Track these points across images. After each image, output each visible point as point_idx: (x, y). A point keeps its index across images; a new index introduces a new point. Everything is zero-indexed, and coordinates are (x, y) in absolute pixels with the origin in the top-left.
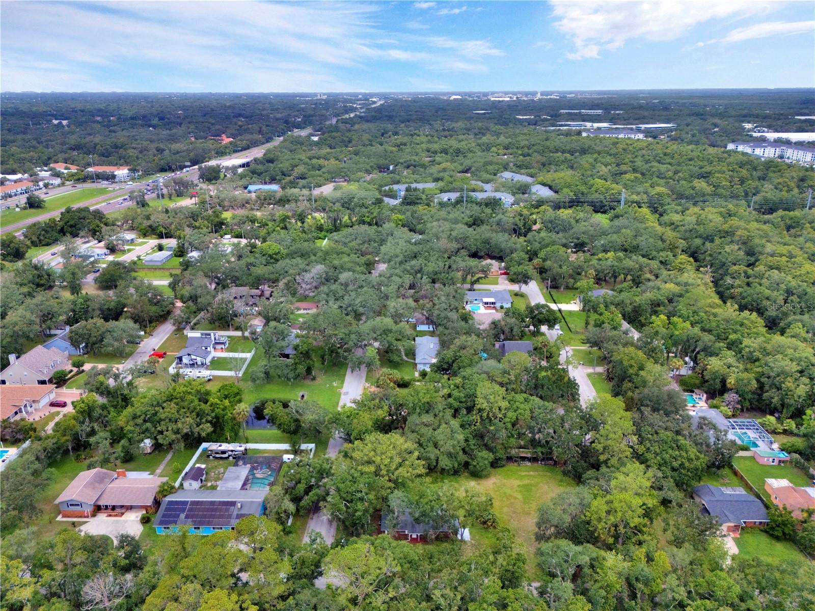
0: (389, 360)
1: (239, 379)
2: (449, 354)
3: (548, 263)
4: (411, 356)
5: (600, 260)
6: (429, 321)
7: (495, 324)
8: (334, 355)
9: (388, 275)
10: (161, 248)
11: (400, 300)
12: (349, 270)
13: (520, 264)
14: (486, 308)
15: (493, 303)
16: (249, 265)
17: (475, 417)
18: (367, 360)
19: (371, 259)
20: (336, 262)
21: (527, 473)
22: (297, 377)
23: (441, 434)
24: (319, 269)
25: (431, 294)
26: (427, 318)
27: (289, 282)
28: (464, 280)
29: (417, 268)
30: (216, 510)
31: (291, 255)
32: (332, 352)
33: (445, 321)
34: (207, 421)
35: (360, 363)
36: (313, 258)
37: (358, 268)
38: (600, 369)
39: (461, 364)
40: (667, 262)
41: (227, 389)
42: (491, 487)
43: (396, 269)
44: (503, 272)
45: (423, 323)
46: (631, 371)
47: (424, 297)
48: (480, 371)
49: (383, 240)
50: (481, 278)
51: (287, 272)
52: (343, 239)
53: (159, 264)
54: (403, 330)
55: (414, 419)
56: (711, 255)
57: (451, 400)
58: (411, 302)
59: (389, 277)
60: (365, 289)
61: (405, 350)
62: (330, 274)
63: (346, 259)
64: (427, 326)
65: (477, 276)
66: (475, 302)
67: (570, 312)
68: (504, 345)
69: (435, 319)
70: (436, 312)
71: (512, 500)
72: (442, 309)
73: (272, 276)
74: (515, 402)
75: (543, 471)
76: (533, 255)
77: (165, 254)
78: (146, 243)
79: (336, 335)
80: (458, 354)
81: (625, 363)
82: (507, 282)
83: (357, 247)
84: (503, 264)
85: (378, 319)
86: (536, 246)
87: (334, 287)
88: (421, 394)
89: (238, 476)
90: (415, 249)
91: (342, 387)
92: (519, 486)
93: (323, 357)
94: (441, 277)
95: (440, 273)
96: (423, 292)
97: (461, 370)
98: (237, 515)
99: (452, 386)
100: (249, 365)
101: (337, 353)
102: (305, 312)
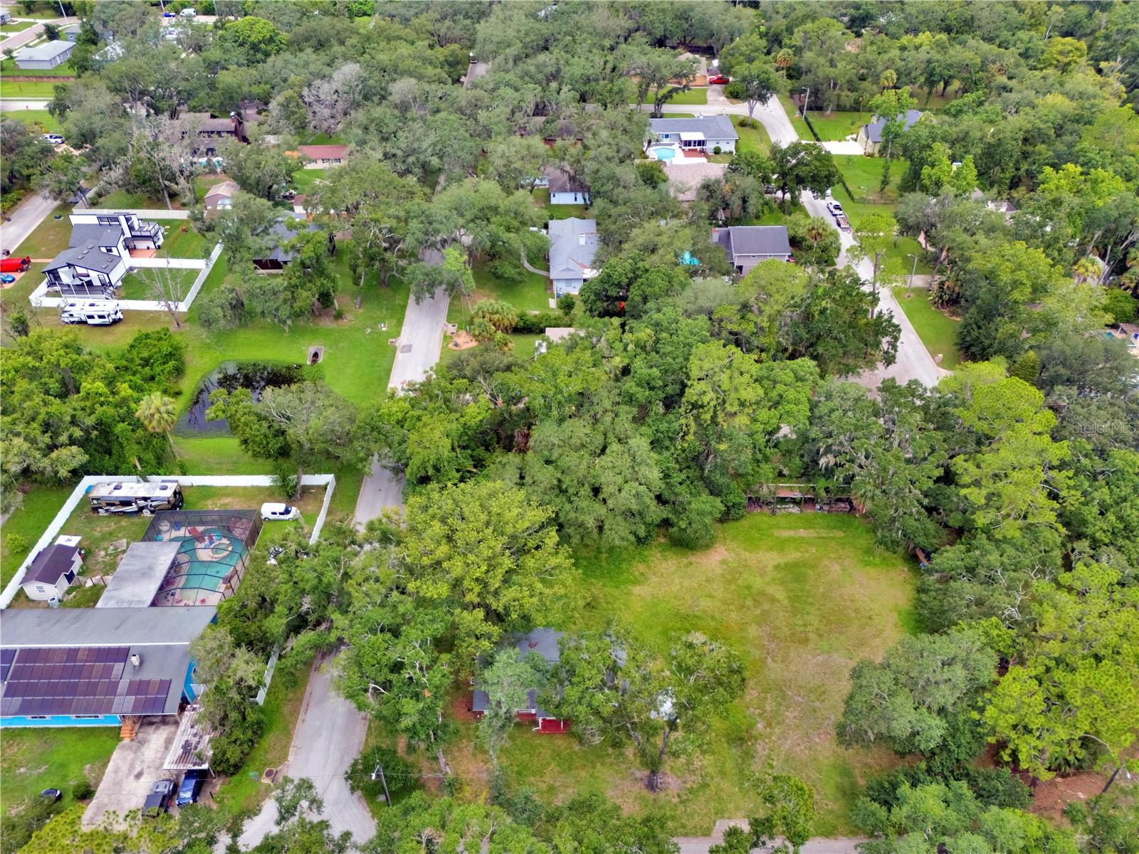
0: (495, 274)
1: (178, 319)
2: (621, 264)
3: (809, 56)
4: (541, 263)
5: (903, 48)
6: (576, 184)
7: (709, 189)
8: (377, 264)
9: (491, 86)
10: (52, 34)
11: (516, 139)
12: (411, 74)
13: (751, 60)
14: (688, 154)
15: (701, 143)
16: (213, 67)
17: (683, 420)
18: (446, 277)
19: (459, 52)
20: (383, 57)
21: (792, 533)
22: (298, 315)
23: (608, 471)
24: (348, 71)
25: (579, 125)
26: (572, 179)
27: (288, 100)
28: (642, 96)
29: (549, 69)
30: (77, 672)
31: (296, 45)
32: (372, 259)
33: (610, 186)
34: (72, 441)
35: (432, 285)
36: (337, 49)
37: (430, 71)
38: (918, 281)
39: (648, 290)
40: (1030, 52)
41: (147, 345)
42: (719, 571)
43: (507, 71)
44: (715, 77)
45: (563, 190)
46: (1016, 295)
47: (565, 131)
48: (691, 307)
49: (483, 13)
50: (676, 90)
51: (285, 80)
52: (403, 11)
53: (47, 67)
54: (521, 209)
55: (545, 433)
56: (1107, 38)
57: (629, 385)
58: (537, 142)
59: (494, 90)
60: (442, 115)
61: (529, 251)
62: (371, 82)
63: (404, 49)
64: (572, 195)
65: (670, 86)
66: (666, 141)
67: (849, 159)
68: (729, 234)
69: (588, 181)
70: (590, 166)
71: (766, 606)
72: (602, 158)
73: (256, 90)
74: (775, 382)
75: (828, 527)
76: (775, 40)
77: (59, 46)
78: (30, 24)
79: (376, 221)
80: (640, 264)
81: (1005, 278)
82: (723, 98)
83: (430, 27)
84: (716, 63)
85: (469, 182)
86: (780, 23)
87: (378, 112)
88: (562, 378)
89: (151, 568)
90: (546, 29)
91: (398, 334)
92: (777, 567)
93: (354, 268)
94: (599, 88)
95: (597, 80)
96: (561, 123)
97: (651, 305)
98: (131, 683)
99: (631, 347)
100: (206, 286)
101: (383, 260)
102: (326, 165)
